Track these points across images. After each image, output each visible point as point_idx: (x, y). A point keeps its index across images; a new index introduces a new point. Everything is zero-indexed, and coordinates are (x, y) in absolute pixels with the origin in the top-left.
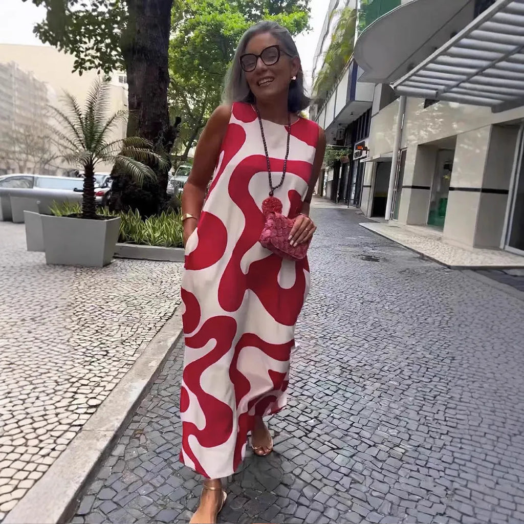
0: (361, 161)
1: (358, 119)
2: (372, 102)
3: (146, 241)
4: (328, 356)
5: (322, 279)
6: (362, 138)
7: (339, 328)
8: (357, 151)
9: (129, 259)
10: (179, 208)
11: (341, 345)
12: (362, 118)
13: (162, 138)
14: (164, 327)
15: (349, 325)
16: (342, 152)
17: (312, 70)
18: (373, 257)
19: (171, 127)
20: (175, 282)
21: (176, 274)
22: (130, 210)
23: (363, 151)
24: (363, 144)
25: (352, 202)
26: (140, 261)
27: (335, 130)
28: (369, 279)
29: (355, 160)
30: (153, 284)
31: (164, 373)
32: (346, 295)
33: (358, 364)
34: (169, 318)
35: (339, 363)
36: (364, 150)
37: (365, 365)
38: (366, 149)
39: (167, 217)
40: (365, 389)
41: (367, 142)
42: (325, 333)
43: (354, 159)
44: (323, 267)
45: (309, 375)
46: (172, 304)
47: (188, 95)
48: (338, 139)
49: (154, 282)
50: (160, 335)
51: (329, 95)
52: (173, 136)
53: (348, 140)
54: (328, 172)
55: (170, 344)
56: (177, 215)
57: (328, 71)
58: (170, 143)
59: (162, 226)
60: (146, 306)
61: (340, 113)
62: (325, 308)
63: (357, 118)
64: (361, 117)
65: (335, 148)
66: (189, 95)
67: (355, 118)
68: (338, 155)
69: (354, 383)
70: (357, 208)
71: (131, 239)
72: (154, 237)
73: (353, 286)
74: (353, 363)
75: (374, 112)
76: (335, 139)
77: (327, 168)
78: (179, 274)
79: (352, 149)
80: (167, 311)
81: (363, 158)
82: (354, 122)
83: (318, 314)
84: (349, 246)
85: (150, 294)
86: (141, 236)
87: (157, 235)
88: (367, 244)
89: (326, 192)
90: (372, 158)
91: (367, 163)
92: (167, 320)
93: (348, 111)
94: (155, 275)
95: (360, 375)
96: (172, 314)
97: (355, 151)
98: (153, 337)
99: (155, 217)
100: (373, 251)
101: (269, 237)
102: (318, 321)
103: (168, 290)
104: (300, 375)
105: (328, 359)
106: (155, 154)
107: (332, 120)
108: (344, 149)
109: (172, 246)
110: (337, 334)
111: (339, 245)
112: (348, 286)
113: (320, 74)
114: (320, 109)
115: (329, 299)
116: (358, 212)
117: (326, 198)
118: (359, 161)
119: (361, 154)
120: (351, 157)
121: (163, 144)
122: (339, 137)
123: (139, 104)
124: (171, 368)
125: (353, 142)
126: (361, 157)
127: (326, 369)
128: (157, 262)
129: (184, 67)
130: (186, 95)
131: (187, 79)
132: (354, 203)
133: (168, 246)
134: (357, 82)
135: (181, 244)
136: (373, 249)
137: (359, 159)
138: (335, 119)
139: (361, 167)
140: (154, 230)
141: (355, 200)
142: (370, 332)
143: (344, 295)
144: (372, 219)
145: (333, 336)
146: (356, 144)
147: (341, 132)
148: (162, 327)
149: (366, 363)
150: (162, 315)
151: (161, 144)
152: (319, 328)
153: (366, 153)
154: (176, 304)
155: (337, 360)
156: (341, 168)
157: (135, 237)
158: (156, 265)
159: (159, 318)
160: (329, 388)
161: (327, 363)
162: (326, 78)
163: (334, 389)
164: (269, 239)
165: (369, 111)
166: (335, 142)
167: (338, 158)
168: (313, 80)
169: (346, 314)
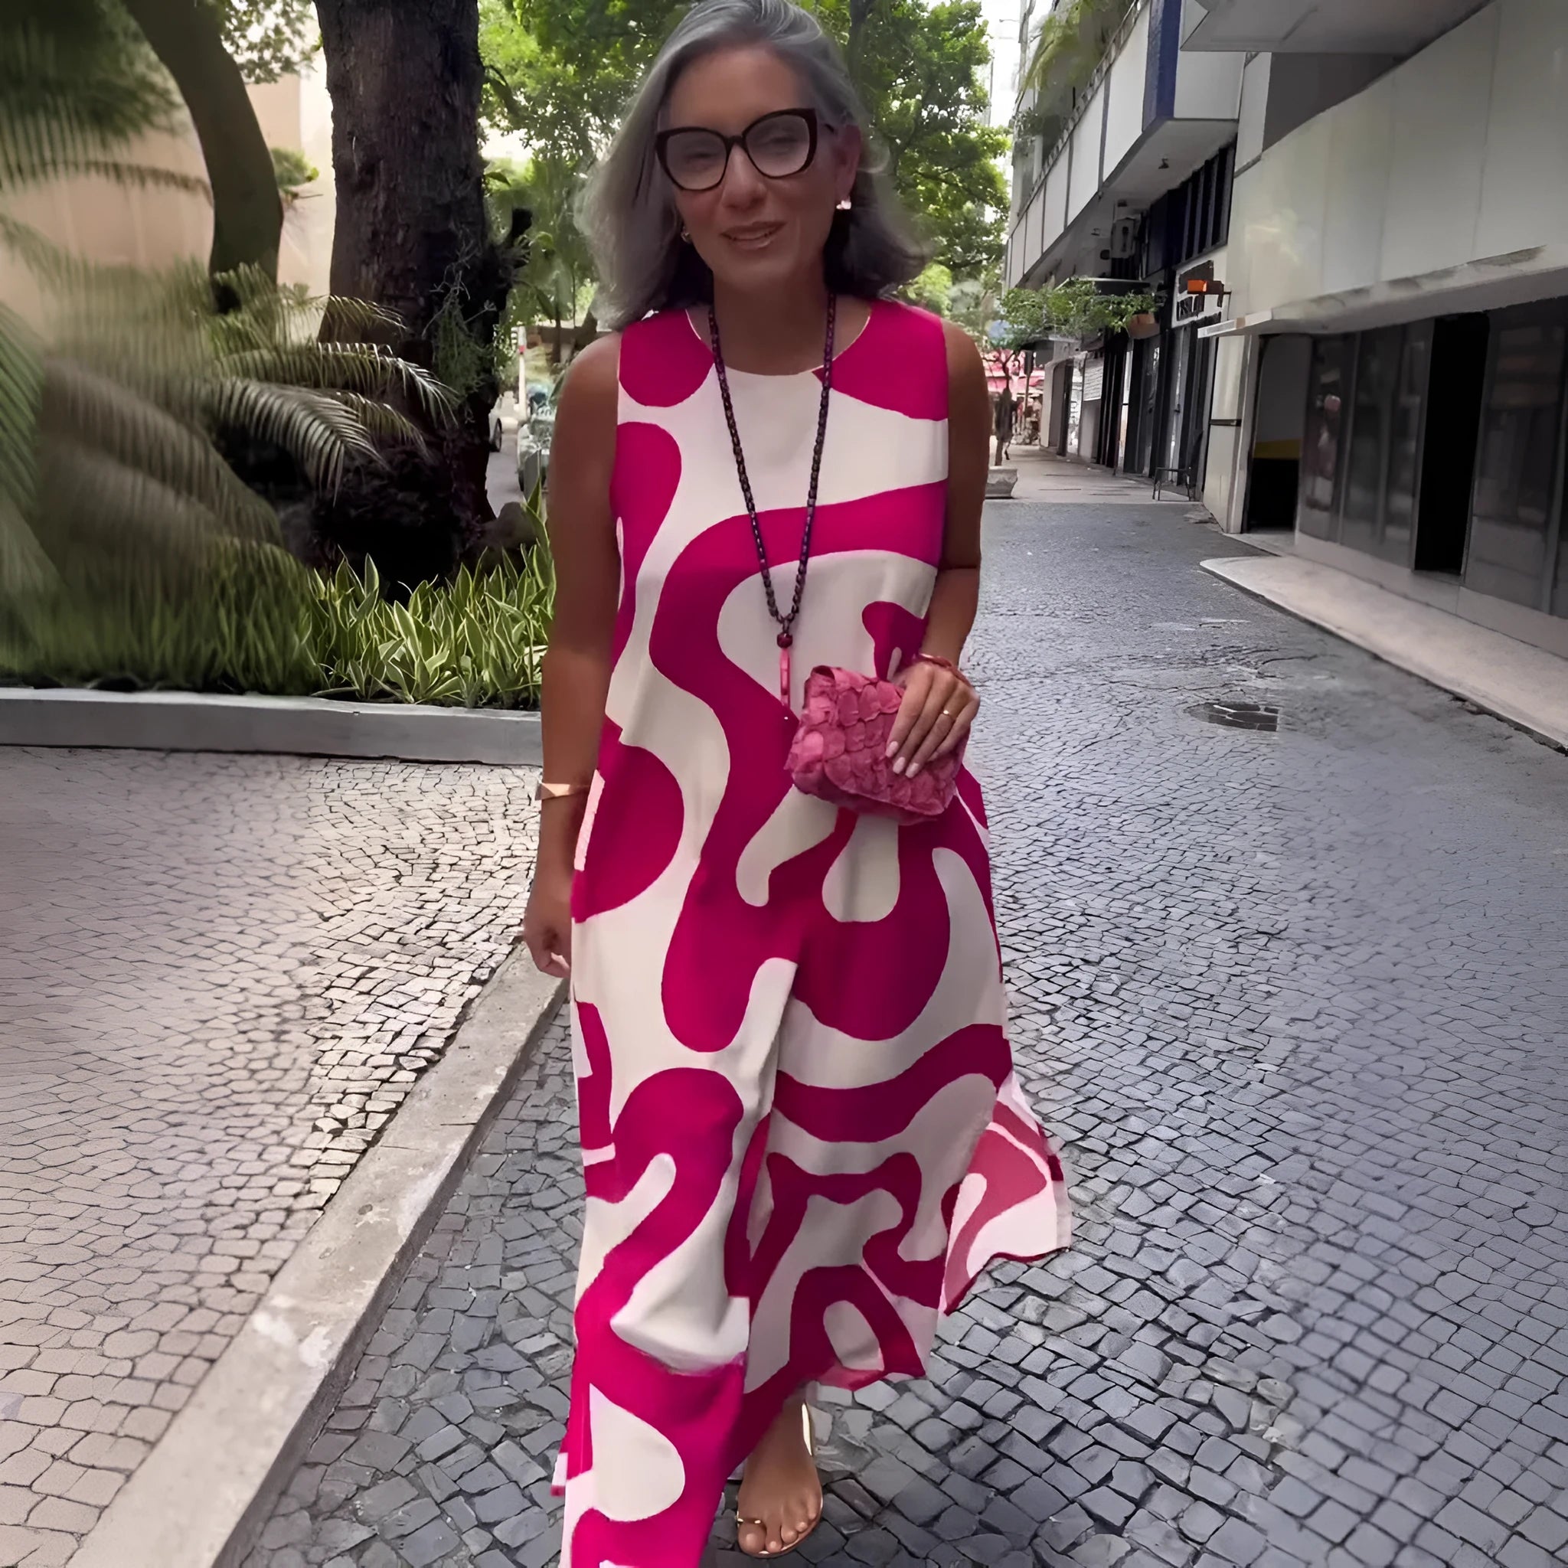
0: (1202, 333)
1: (1184, 184)
2: (1237, 121)
3: (394, 685)
4: (1100, 1261)
5: (1071, 823)
6: (1201, 251)
7: (1144, 1090)
8: (1185, 296)
9: (330, 757)
10: (528, 549)
11: (1159, 1190)
12: (1202, 180)
13: (457, 287)
14: (402, 1115)
15: (1184, 1071)
16: (1132, 302)
17: (1017, 16)
18: (1262, 712)
19: (493, 248)
20: (487, 864)
21: (498, 824)
22: (344, 563)
23: (1207, 297)
24: (1207, 270)
25: (1173, 476)
26: (369, 766)
27: (1104, 225)
28: (1254, 817)
29: (1179, 328)
30: (398, 878)
31: (360, 1393)
32: (1169, 902)
33: (1234, 1309)
34: (431, 1062)
35: (1150, 1306)
36: (1210, 291)
37: (1269, 1312)
38: (1217, 289)
39: (478, 590)
40: (1281, 1473)
41: (1222, 264)
42: (1086, 1122)
43: (1175, 323)
44: (1072, 763)
45: (1015, 1389)
46: (456, 985)
47: (592, 120)
48: (1117, 253)
49: (404, 868)
50: (372, 1165)
51: (1080, 102)
52: (501, 281)
53: (1152, 261)
54: (1083, 371)
55: (405, 1224)
56: (519, 574)
57: (1076, 21)
58: (488, 307)
59: (457, 623)
60: (348, 996)
61: (1122, 165)
62: (1086, 976)
63: (1183, 179)
64: (1196, 175)
65: (1104, 288)
66: (595, 121)
67: (1175, 179)
68: (1121, 315)
69: (1225, 1438)
70: (1193, 498)
71: (338, 681)
72: (424, 669)
73: (1191, 858)
74: (1212, 1298)
75: (1242, 156)
76: (1104, 255)
77: (1081, 356)
78: (509, 822)
79: (1168, 287)
80: (430, 1022)
81: (1208, 321)
82: (1171, 193)
83: (1056, 1008)
84: (1169, 661)
85: (374, 931)
86: (377, 666)
87: (437, 660)
88: (1234, 653)
89: (1079, 436)
90: (1241, 321)
91: (1221, 339)
92: (420, 1072)
93: (1151, 157)
94: (411, 837)
95: (1248, 1378)
96: (450, 1039)
97: (1179, 297)
98: (342, 1179)
99: (436, 586)
100: (1261, 683)
101: (819, 759)
102: (1058, 1052)
103: (452, 906)
104: (976, 1391)
105: (1103, 1279)
106: (401, 363)
107: (1093, 189)
108: (1139, 289)
109: (494, 702)
110: (1135, 1124)
111: (1132, 658)
112: (1174, 857)
113: (1047, 27)
114: (1049, 153)
115: (1099, 925)
116: (1195, 516)
117: (1078, 460)
118: (1194, 334)
119: (1200, 306)
120: (1163, 316)
121: (463, 311)
122: (1118, 246)
123: (370, 168)
124: (399, 1359)
125: (1170, 264)
126: (1201, 316)
127: (1092, 1348)
128: (436, 769)
129: (573, 26)
130: (587, 121)
131: (587, 66)
132: (1180, 481)
133: (475, 706)
134: (1180, 53)
135: (524, 695)
136: (1261, 675)
137: (1195, 326)
138: (1103, 186)
139: (1202, 354)
140: (429, 642)
141: (1181, 471)
142: (1276, 1107)
143: (1156, 903)
144: (1246, 538)
145: (1119, 1141)
146: (1182, 271)
147: (1125, 230)
148: (392, 1113)
149: (1274, 1302)
150: (403, 1044)
151: (457, 312)
152: (1059, 1093)
153: (1220, 304)
154: (473, 981)
155: (1144, 1285)
156: (1129, 357)
157: (356, 673)
158: (428, 784)
159: (391, 1059)
160: (1109, 1476)
161: (1097, 1306)
162: (1067, 42)
163: (1131, 1480)
164: (818, 767)
165: (1227, 152)
166: (1106, 266)
167: (1118, 324)
168: (1024, 50)
169: (1173, 1009)
